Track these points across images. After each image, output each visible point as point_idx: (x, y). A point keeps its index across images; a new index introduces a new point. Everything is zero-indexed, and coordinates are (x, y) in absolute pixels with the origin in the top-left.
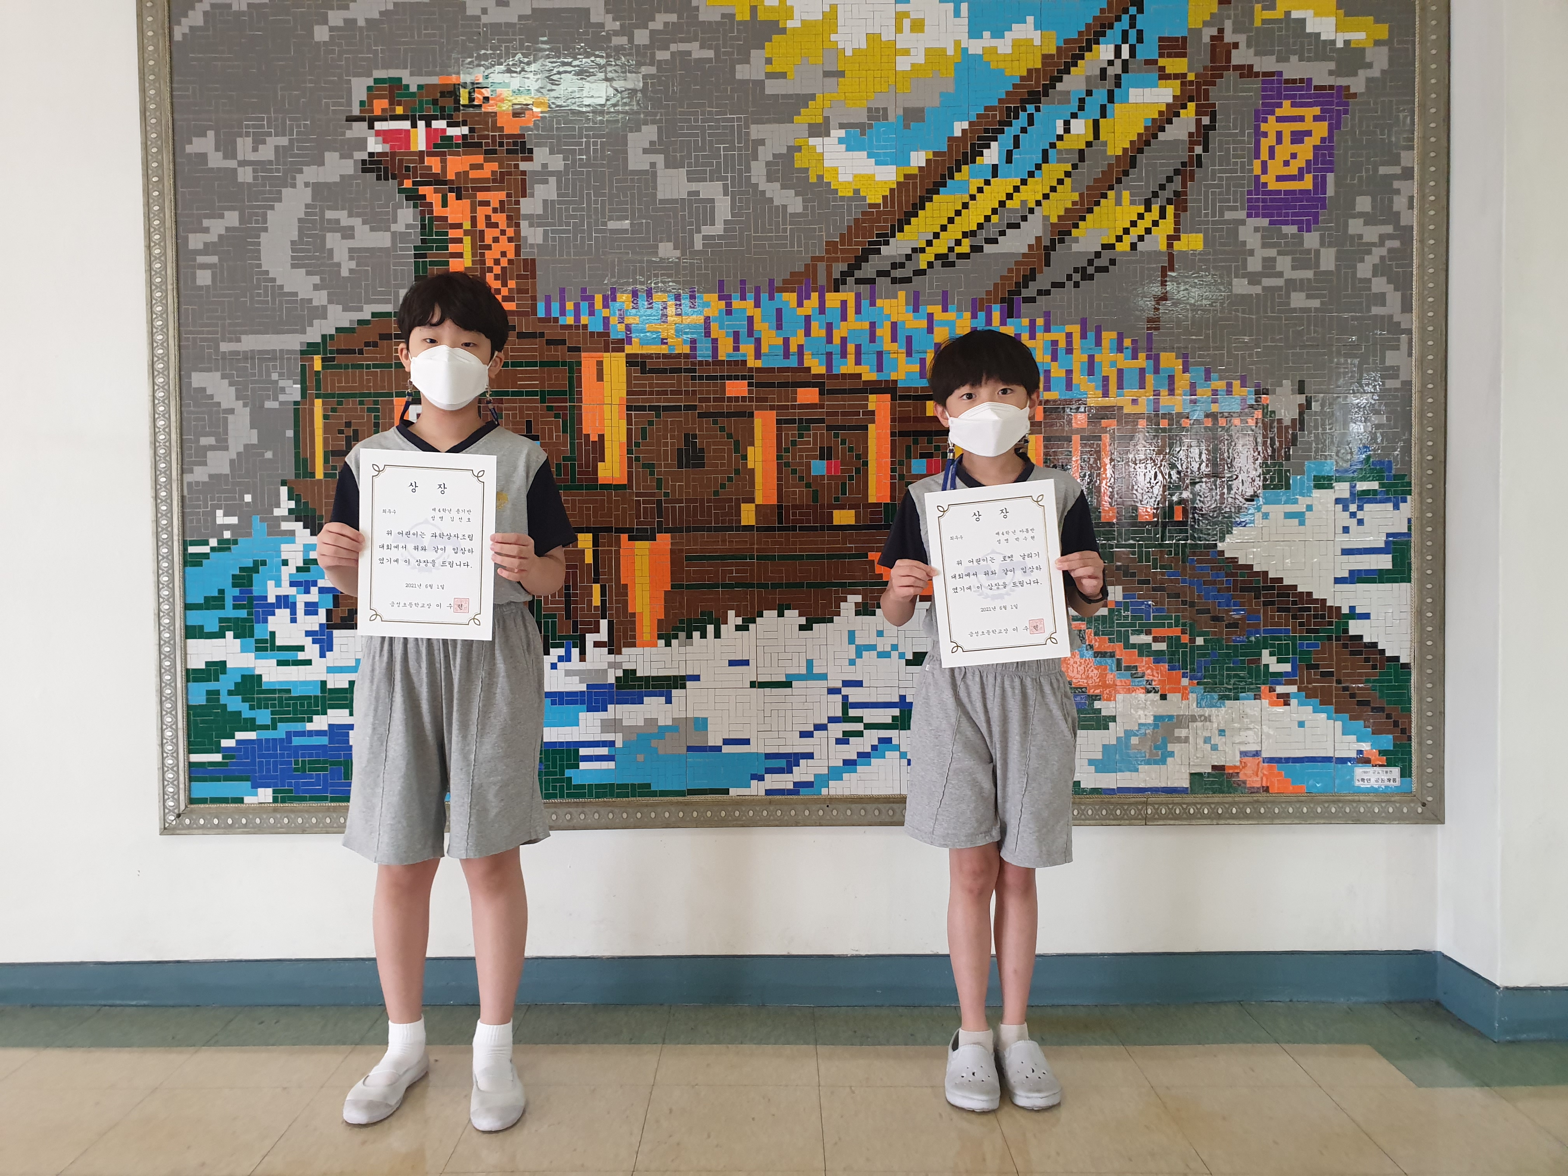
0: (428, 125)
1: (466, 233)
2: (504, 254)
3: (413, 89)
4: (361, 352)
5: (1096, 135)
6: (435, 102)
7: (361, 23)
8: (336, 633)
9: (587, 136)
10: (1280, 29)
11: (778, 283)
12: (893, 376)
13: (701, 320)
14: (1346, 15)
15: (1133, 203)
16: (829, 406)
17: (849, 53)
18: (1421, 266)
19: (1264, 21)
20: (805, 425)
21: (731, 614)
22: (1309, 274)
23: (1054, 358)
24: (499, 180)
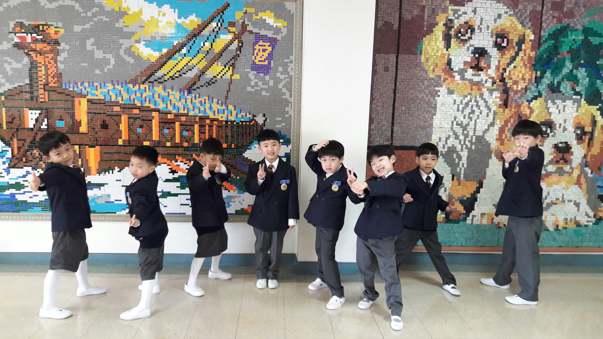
0: (31, 35)
1: (43, 65)
2: (53, 71)
3: (27, 25)
4: (15, 96)
5: (212, 47)
6: (33, 29)
7: (12, 6)
8: (11, 169)
9: (75, 41)
10: (259, 21)
11: (127, 82)
12: (159, 107)
13: (107, 91)
14: (276, 19)
15: (221, 65)
16: (142, 114)
17: (146, 21)
18: (294, 86)
19: (255, 19)
20: (135, 119)
21: (116, 168)
22: (266, 87)
23: (201, 105)
24: (51, 51)
